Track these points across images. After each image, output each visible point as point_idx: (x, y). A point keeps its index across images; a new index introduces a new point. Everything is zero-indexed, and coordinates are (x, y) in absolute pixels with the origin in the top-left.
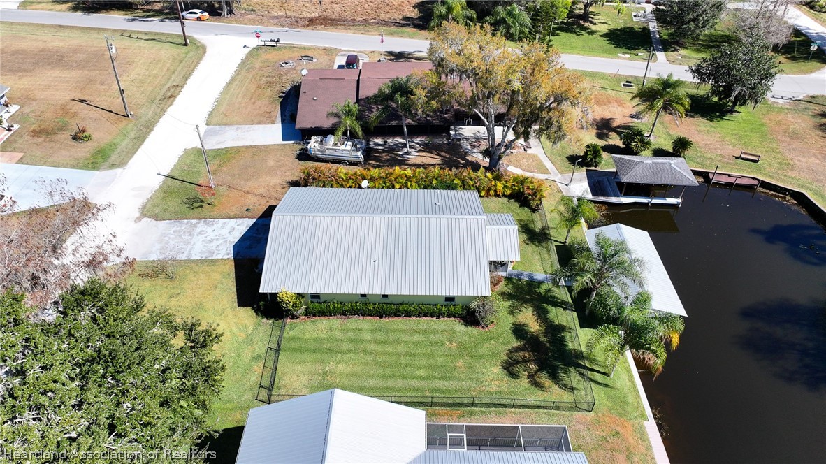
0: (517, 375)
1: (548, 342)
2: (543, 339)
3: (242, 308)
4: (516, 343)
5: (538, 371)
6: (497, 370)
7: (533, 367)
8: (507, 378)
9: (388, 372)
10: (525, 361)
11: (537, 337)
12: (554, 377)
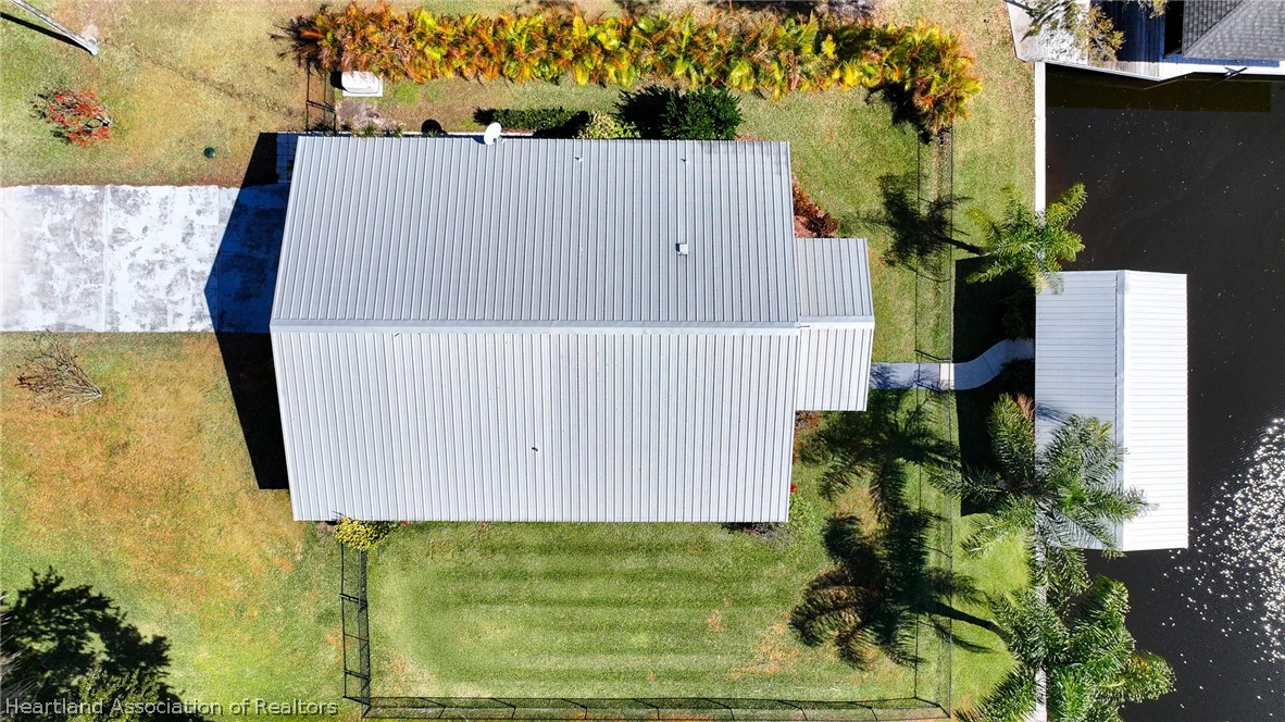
0: (817, 639)
1: (890, 557)
2: (881, 552)
3: (269, 491)
4: (827, 566)
5: (859, 627)
6: (781, 629)
7: (851, 618)
8: (798, 648)
9: (578, 639)
10: (838, 606)
11: (871, 548)
12: (887, 640)
